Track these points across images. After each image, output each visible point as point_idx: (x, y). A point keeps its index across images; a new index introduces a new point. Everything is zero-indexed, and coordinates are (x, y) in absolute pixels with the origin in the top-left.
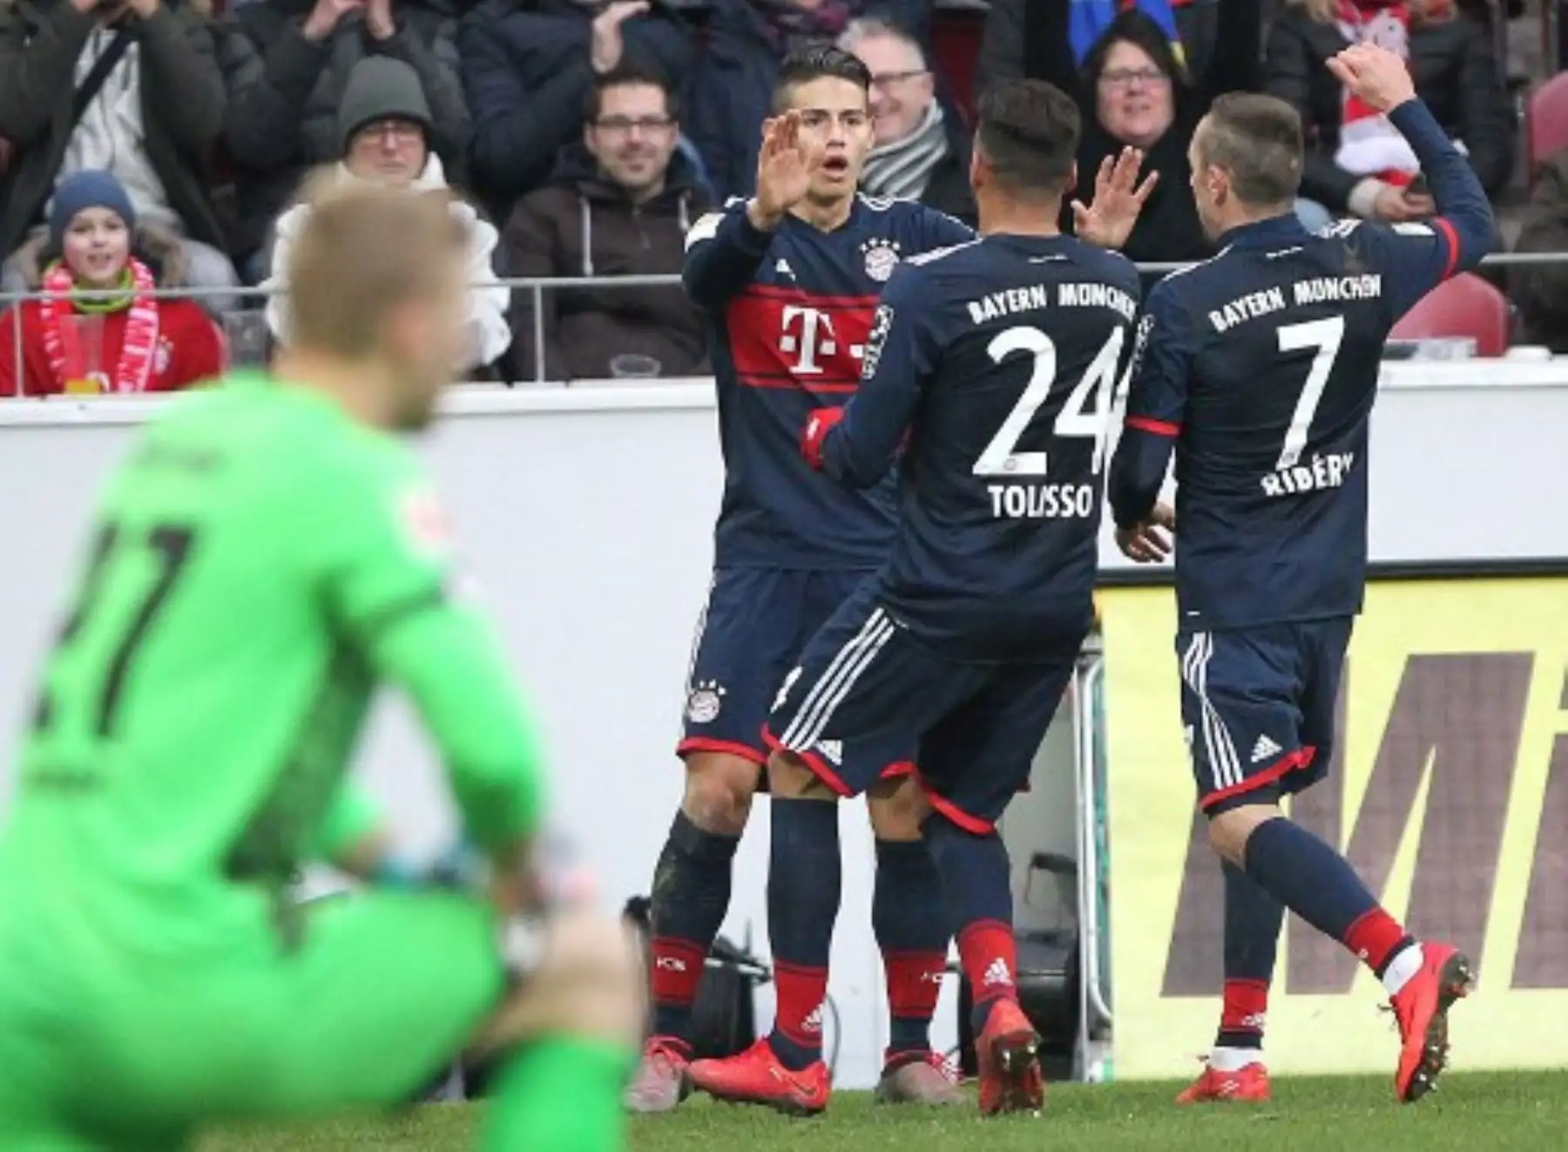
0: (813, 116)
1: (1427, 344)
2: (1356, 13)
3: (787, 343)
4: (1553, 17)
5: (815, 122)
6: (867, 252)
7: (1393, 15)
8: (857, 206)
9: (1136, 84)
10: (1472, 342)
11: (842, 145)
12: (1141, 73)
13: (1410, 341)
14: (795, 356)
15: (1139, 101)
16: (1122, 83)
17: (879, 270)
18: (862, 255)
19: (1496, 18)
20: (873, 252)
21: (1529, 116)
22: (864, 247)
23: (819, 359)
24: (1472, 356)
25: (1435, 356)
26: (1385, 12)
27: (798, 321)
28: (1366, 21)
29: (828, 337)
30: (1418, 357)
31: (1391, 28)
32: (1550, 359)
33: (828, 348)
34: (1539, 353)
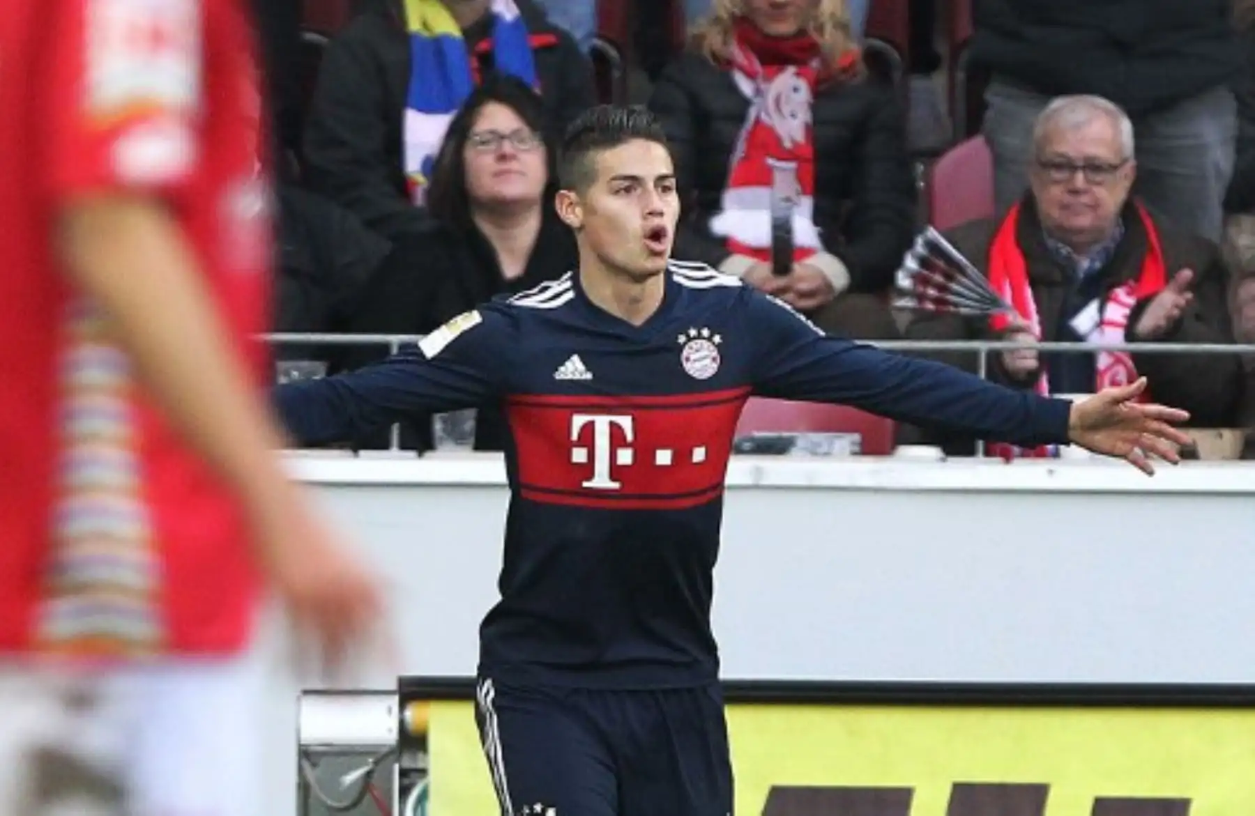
0: (626, 183)
1: (805, 439)
2: (757, 66)
3: (579, 455)
4: (961, 76)
5: (628, 190)
6: (685, 344)
7: (798, 74)
8: (672, 288)
9: (507, 147)
10: (856, 437)
11: (661, 214)
12: (514, 136)
13: (786, 434)
14: (588, 470)
15: (513, 165)
16: (493, 147)
17: (698, 365)
18: (681, 348)
19: (897, 75)
20: (692, 344)
21: (929, 186)
22: (682, 339)
23: (616, 471)
24: (854, 454)
25: (814, 452)
26: (791, 70)
27: (588, 429)
28: (769, 78)
29: (625, 445)
30: (794, 451)
31: (796, 90)
32: (943, 460)
33: (625, 457)
34: (932, 452)
